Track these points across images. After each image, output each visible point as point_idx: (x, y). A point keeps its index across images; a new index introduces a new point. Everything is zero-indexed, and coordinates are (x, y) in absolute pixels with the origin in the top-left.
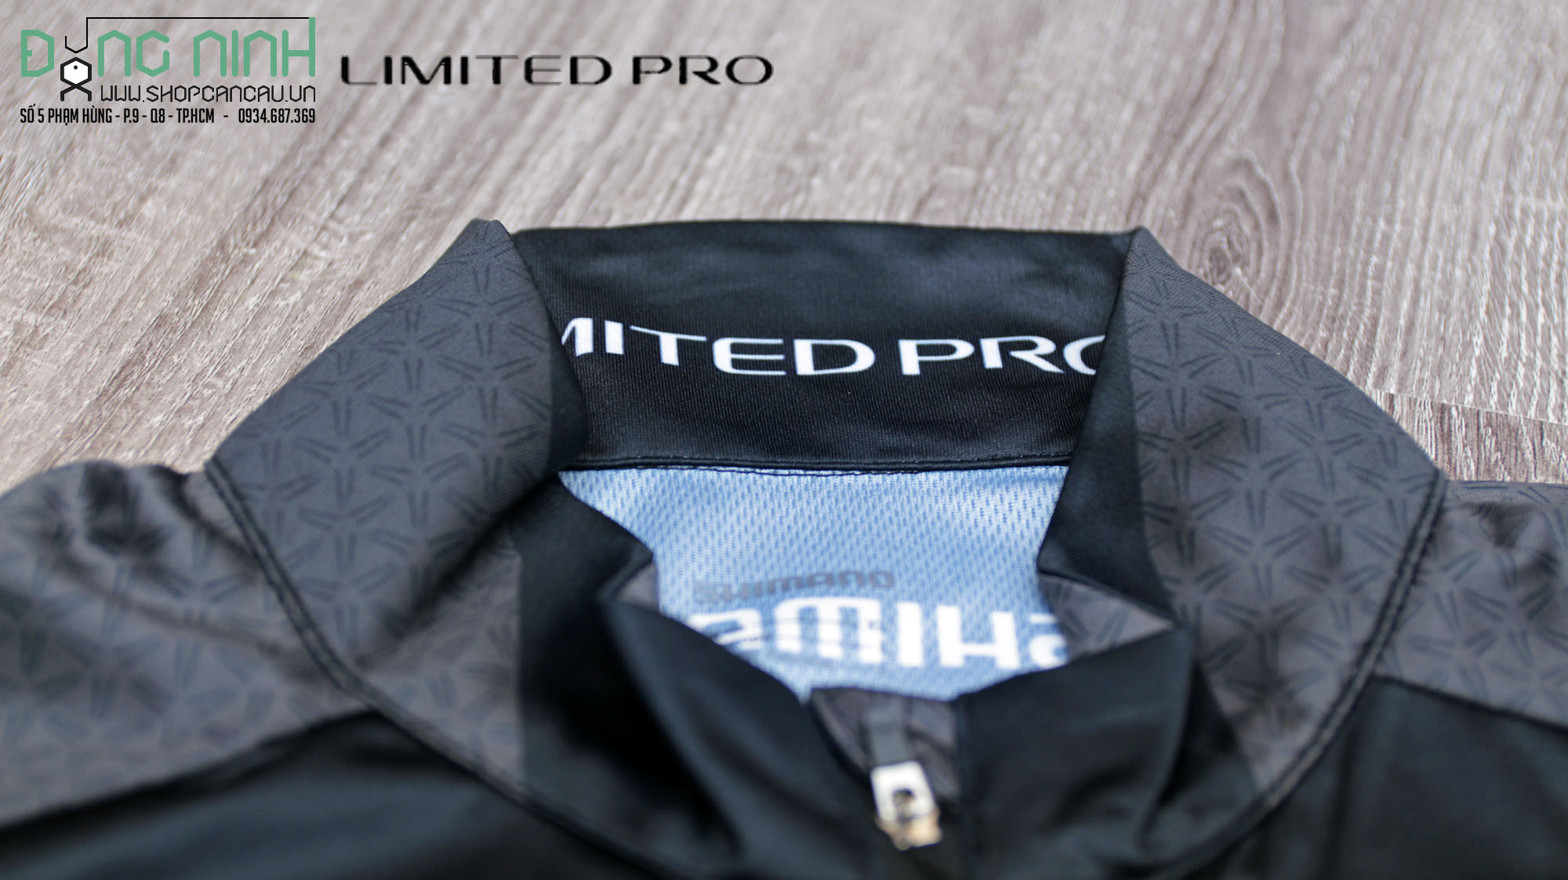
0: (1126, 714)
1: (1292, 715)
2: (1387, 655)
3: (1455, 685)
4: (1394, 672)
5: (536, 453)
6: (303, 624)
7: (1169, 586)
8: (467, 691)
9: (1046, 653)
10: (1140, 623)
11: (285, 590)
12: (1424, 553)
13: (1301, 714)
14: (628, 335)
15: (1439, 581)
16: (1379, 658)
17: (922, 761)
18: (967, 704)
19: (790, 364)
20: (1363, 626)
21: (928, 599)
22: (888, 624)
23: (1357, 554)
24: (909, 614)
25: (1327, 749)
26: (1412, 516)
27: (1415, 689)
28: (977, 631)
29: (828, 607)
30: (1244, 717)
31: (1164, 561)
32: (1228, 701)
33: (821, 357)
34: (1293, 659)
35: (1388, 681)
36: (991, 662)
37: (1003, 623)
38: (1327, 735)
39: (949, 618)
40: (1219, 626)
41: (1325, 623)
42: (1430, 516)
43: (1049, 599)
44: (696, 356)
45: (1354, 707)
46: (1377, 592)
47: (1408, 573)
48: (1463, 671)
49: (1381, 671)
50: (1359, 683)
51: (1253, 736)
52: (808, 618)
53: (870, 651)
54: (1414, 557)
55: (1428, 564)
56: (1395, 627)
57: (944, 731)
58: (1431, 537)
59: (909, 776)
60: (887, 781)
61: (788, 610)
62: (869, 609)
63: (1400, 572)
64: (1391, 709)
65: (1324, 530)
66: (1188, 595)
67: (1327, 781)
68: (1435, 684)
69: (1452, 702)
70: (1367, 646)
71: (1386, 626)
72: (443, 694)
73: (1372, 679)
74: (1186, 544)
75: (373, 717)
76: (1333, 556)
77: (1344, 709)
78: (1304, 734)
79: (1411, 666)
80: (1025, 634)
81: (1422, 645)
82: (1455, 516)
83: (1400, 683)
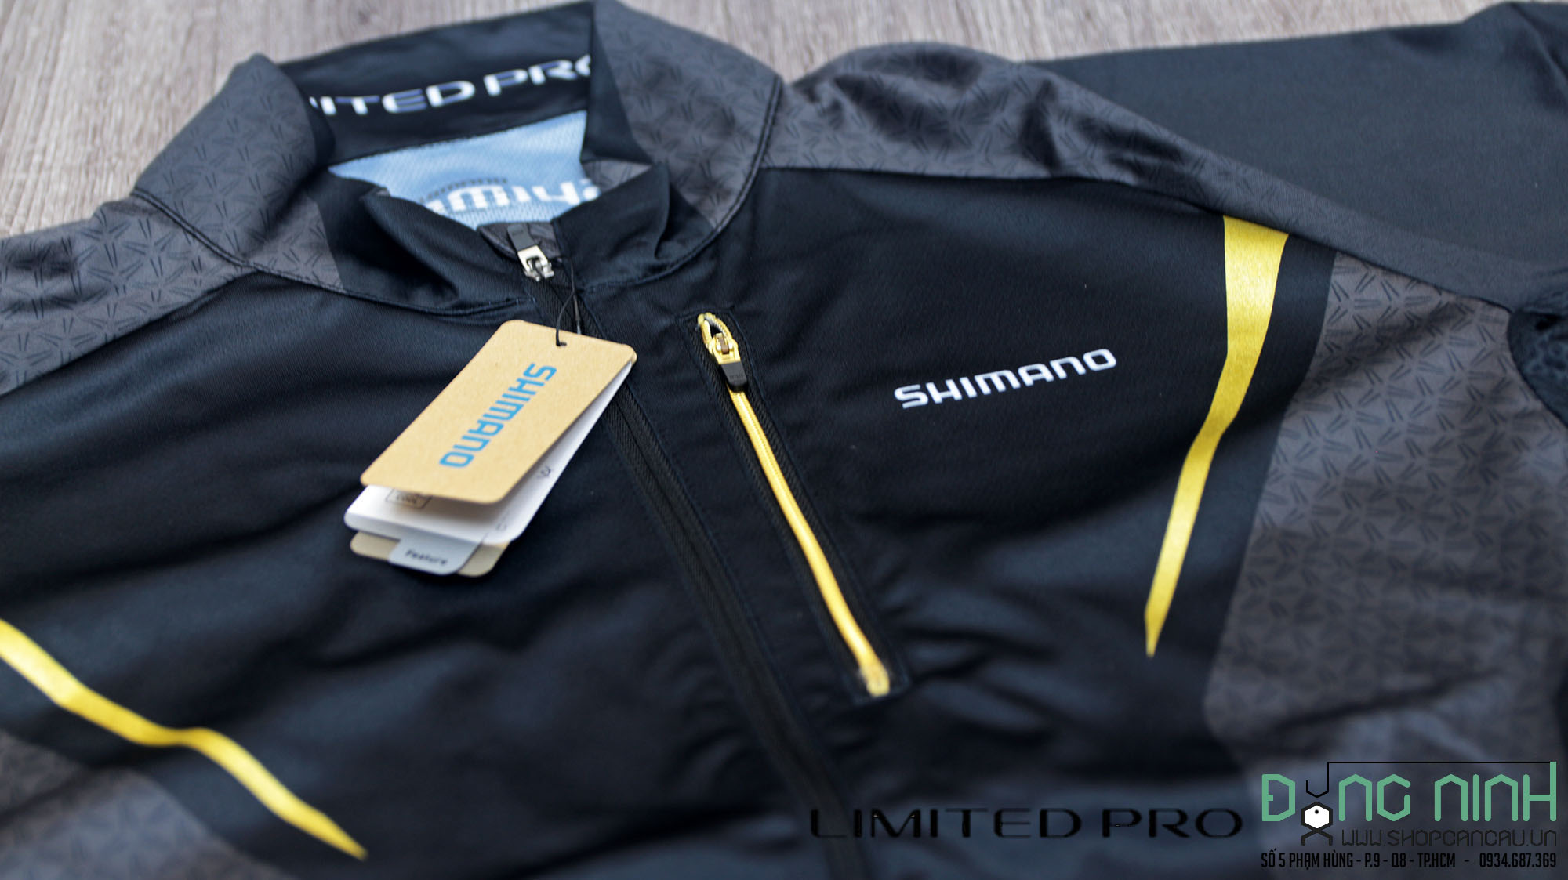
0: (640, 207)
1: (723, 196)
2: (766, 158)
3: (802, 162)
4: (771, 164)
5: (309, 150)
6: (210, 245)
7: (649, 153)
8: (304, 256)
9: (591, 194)
10: (637, 170)
12: (776, 110)
13: (728, 193)
14: (337, 105)
15: (787, 122)
16: (763, 160)
17: (540, 246)
18: (557, 222)
19: (427, 100)
20: (752, 150)
23: (742, 117)
25: (743, 205)
26: (767, 95)
27: (783, 170)
29: (475, 191)
30: (700, 202)
31: (644, 143)
32: (690, 198)
33: (444, 94)
34: (718, 171)
35: (769, 169)
36: (565, 203)
38: (743, 198)
40: (678, 165)
41: (733, 153)
42: (777, 94)
43: (588, 174)
44: (376, 109)
45: (754, 184)
46: (756, 132)
47: (770, 121)
48: (805, 156)
49: (764, 165)
50: (754, 173)
51: (706, 206)
52: (467, 197)
54: (772, 112)
55: (779, 115)
56: (767, 145)
57: (550, 234)
58: (779, 103)
59: (535, 251)
60: (524, 256)
63: (766, 121)
64: (772, 183)
65: (723, 111)
66: (660, 154)
67: (746, 217)
68: (791, 164)
69: (803, 171)
70: (755, 157)
71: (763, 146)
72: (292, 257)
73: (760, 170)
74: (655, 136)
75: (259, 273)
76: (730, 122)
77: (749, 185)
78: (732, 200)
79: (778, 160)
80: (579, 189)
81: (783, 150)
82: (790, 93)
83: (775, 169)
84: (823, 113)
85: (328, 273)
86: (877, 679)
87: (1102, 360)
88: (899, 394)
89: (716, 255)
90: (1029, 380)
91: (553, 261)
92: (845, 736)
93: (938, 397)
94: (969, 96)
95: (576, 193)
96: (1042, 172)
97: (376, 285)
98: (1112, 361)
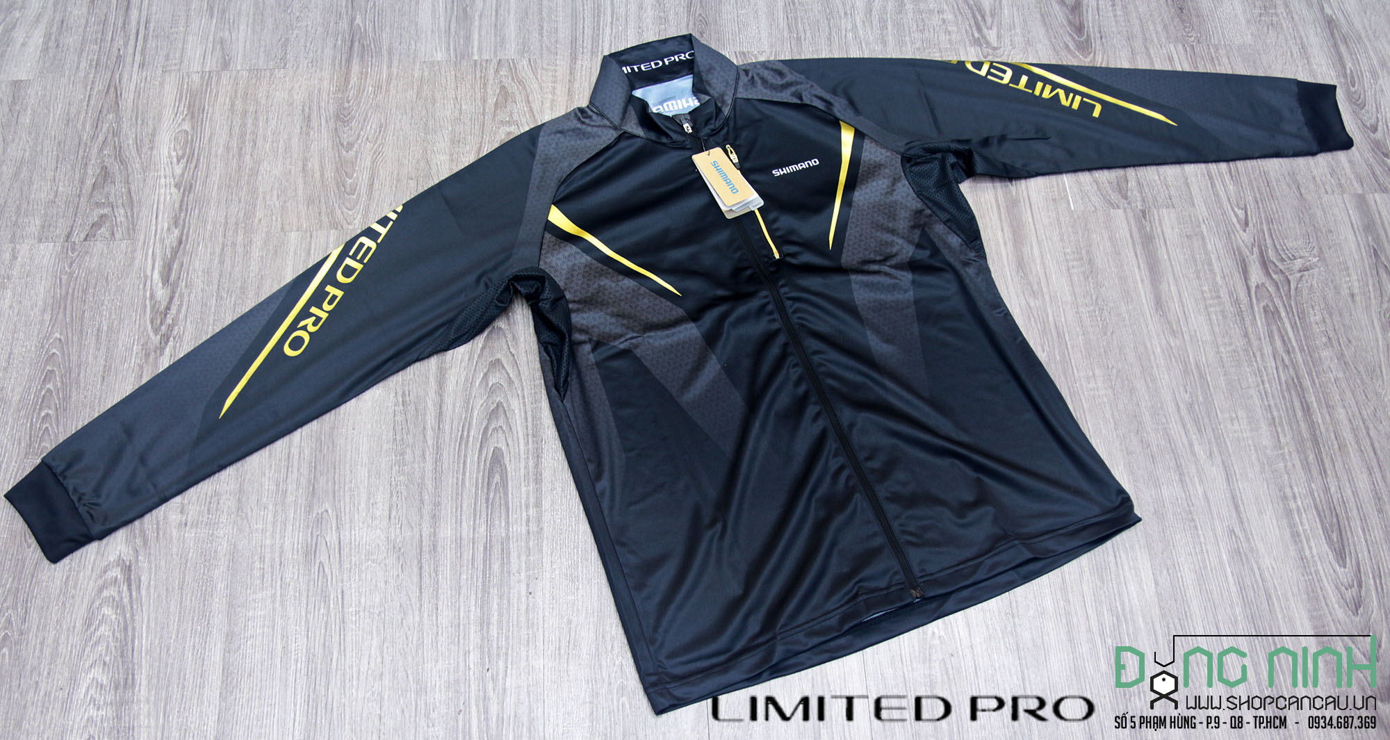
0: (709, 111)
1: (727, 106)
2: (736, 94)
3: (745, 97)
6: (611, 123)
7: (709, 91)
8: (635, 127)
9: (697, 104)
10: (707, 98)
11: (608, 119)
14: (630, 69)
15: (741, 84)
17: (687, 122)
18: (690, 113)
19: (651, 67)
20: (733, 91)
21: (681, 99)
22: (677, 104)
24: (679, 101)
25: (732, 108)
27: (740, 98)
28: (687, 102)
29: (669, 103)
30: (722, 107)
31: (708, 88)
32: (719, 105)
33: (655, 65)
34: (726, 98)
36: (691, 107)
37: (690, 99)
38: (732, 106)
39: (684, 100)
40: (717, 95)
41: (728, 92)
43: (695, 97)
44: (640, 69)
46: (734, 85)
47: (737, 82)
48: (745, 94)
49: (736, 96)
50: (734, 99)
51: (723, 109)
52: (668, 105)
53: (676, 108)
54: (737, 79)
55: (739, 80)
57: (689, 118)
58: (738, 76)
59: (687, 124)
60: (685, 126)
61: (665, 105)
62: (674, 102)
64: (738, 102)
66: (711, 92)
67: (733, 112)
68: (742, 97)
69: (745, 99)
70: (734, 94)
71: (735, 90)
72: (632, 127)
74: (709, 85)
75: (625, 132)
76: (728, 83)
77: (733, 102)
78: (729, 107)
79: (739, 95)
81: (740, 91)
82: (740, 72)
83: (738, 98)
84: (749, 81)
85: (640, 132)
86: (777, 256)
87: (815, 162)
88: (774, 172)
89: (728, 125)
90: (801, 168)
91: (692, 128)
92: (772, 269)
93: (782, 173)
94: (784, 81)
95: (693, 103)
96: (799, 102)
97: (653, 136)
98: (818, 163)
